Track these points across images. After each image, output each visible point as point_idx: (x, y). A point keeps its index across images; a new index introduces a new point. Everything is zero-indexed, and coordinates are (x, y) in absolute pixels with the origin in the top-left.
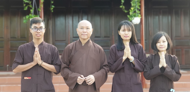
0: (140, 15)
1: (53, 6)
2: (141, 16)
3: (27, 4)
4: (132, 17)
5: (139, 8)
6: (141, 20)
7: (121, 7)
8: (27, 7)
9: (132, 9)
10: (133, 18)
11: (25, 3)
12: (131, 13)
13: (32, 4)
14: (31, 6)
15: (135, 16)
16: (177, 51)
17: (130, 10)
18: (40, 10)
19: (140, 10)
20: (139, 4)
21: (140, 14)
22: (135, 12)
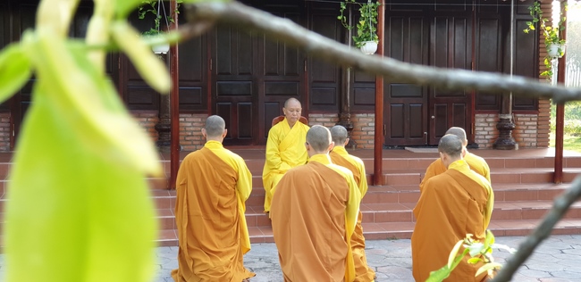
0: (377, 37)
2: (380, 39)
4: (360, 39)
5: (374, 20)
6: (379, 45)
7: (339, 18)
8: (144, 13)
9: (362, 22)
10: (363, 43)
11: (142, 5)
12: (360, 33)
13: (156, 6)
14: (154, 11)
15: (368, 39)
16: (438, 107)
17: (358, 26)
18: (172, 20)
19: (375, 26)
20: (376, 14)
21: (377, 33)
22: (367, 29)
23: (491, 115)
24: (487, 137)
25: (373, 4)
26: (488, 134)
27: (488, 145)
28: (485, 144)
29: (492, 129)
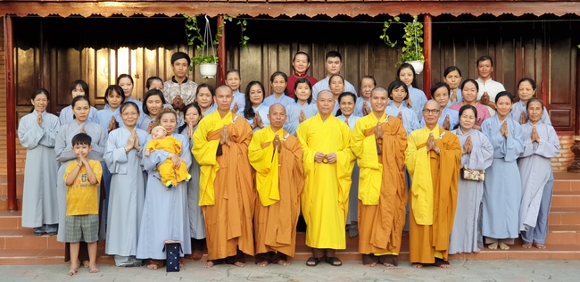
0: (422, 57)
1: (246, 38)
2: (425, 59)
3: (194, 33)
4: (406, 59)
6: (425, 65)
7: (382, 37)
8: (193, 39)
11: (189, 32)
13: (202, 32)
14: (200, 38)
15: (413, 58)
19: (422, 45)
20: (422, 33)
21: (423, 52)
22: (412, 48)
23: (564, 137)
24: (560, 160)
25: (418, 24)
26: (562, 157)
27: (562, 168)
28: (559, 167)
29: (566, 151)
